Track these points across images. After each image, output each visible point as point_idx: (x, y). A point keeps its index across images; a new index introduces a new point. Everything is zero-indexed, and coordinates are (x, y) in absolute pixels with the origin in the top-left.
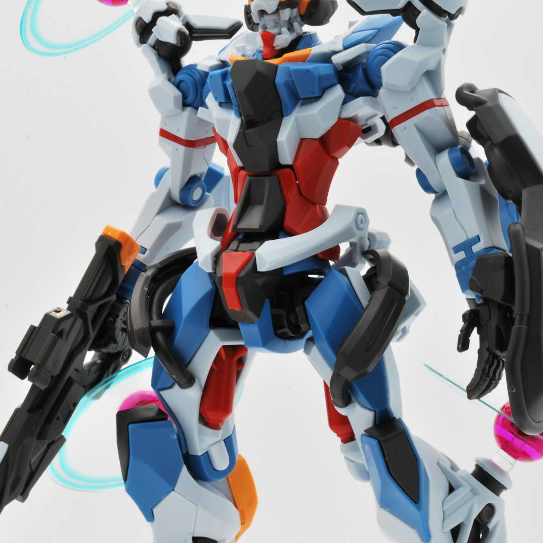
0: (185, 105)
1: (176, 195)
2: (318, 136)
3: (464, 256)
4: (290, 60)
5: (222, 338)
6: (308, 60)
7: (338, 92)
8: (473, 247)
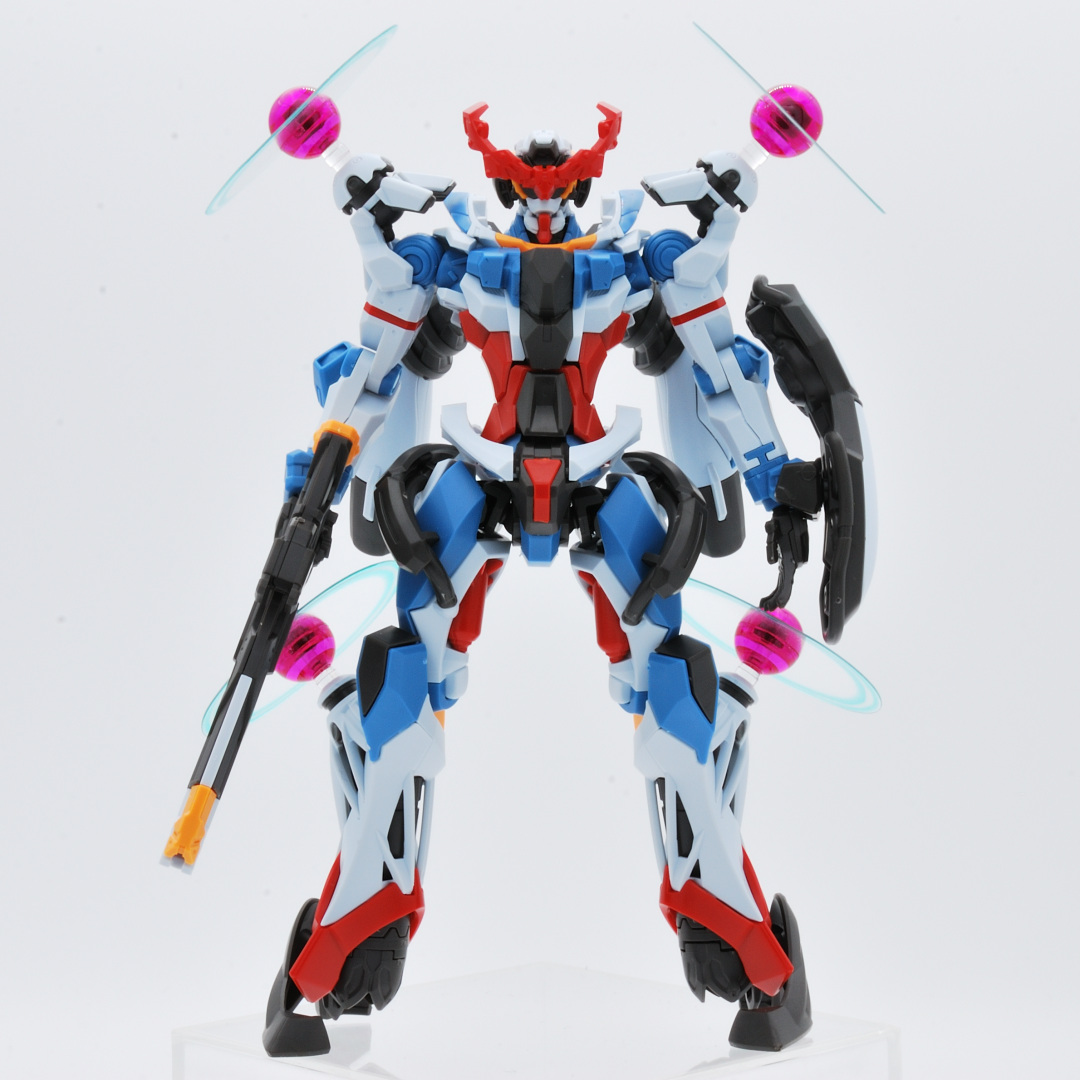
0: (414, 283)
1: (376, 385)
2: (600, 331)
3: (758, 464)
4: (578, 247)
5: (489, 552)
6: (594, 247)
7: (624, 284)
8: (768, 454)
